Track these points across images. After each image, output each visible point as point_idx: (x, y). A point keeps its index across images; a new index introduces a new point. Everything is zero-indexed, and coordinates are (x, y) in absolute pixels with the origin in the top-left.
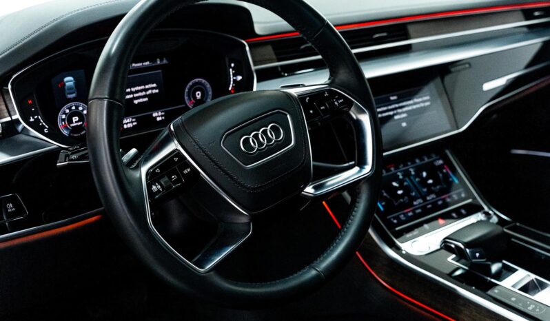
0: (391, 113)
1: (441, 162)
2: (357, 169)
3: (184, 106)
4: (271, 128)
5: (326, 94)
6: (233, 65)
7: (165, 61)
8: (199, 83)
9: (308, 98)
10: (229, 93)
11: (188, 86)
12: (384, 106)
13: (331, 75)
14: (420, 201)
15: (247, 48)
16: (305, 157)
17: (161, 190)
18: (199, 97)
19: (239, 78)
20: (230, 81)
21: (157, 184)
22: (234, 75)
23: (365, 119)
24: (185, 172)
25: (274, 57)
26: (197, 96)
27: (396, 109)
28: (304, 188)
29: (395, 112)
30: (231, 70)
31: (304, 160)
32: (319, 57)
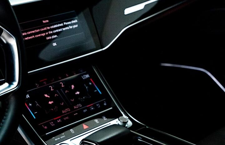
0: (44, 34)
1: (87, 76)
2: (6, 84)
12: (37, 29)
14: (68, 110)
23: (13, 42)
27: (48, 31)
29: (47, 33)
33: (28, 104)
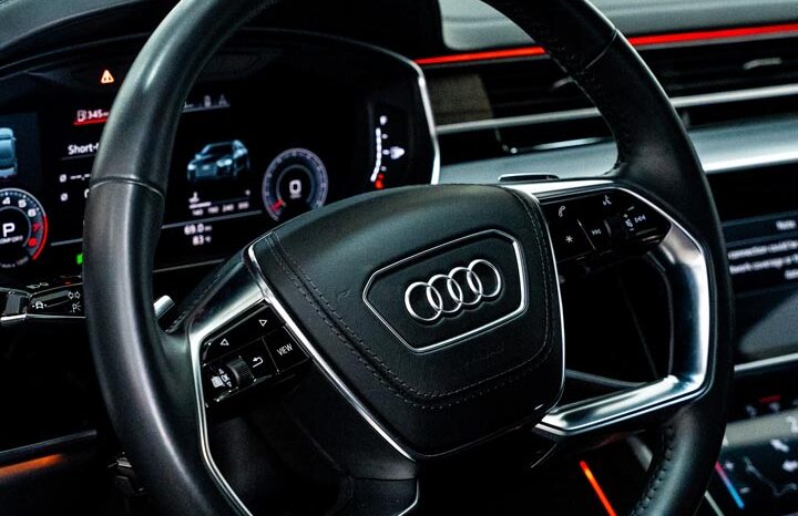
0: (778, 263)
3: (259, 212)
4: (474, 269)
5: (607, 202)
6: (383, 120)
7: (223, 103)
8: (301, 160)
9: (562, 208)
10: (372, 187)
11: (272, 166)
13: (621, 157)
15: (422, 82)
16: (549, 341)
17: (229, 384)
18: (295, 193)
19: (398, 152)
20: (375, 159)
21: (221, 372)
22: (386, 145)
24: (282, 351)
25: (486, 105)
26: (292, 191)
27: (790, 253)
28: (543, 413)
29: (788, 260)
30: (378, 132)
31: (546, 349)
32: (595, 111)
33: (722, 466)
